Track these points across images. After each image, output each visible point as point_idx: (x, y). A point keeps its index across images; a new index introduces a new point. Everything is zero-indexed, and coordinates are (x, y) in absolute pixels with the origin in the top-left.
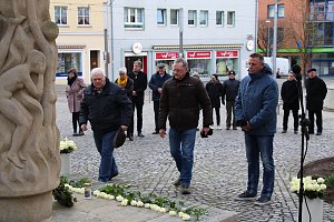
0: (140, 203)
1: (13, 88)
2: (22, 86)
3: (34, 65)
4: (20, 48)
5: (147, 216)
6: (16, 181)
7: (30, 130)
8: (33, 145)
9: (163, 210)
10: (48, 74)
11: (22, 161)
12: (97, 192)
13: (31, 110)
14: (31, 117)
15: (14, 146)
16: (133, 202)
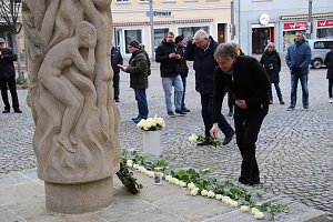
0: (211, 193)
1: (61, 64)
2: (70, 62)
3: (82, 39)
4: (67, 20)
5: (215, 209)
6: (67, 167)
7: (81, 112)
8: (83, 127)
9: (235, 203)
10: (100, 48)
11: (73, 145)
12: (169, 178)
13: (82, 89)
14: (81, 97)
15: (64, 130)
16: (204, 192)
